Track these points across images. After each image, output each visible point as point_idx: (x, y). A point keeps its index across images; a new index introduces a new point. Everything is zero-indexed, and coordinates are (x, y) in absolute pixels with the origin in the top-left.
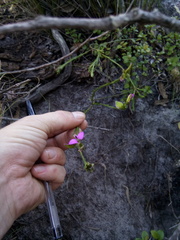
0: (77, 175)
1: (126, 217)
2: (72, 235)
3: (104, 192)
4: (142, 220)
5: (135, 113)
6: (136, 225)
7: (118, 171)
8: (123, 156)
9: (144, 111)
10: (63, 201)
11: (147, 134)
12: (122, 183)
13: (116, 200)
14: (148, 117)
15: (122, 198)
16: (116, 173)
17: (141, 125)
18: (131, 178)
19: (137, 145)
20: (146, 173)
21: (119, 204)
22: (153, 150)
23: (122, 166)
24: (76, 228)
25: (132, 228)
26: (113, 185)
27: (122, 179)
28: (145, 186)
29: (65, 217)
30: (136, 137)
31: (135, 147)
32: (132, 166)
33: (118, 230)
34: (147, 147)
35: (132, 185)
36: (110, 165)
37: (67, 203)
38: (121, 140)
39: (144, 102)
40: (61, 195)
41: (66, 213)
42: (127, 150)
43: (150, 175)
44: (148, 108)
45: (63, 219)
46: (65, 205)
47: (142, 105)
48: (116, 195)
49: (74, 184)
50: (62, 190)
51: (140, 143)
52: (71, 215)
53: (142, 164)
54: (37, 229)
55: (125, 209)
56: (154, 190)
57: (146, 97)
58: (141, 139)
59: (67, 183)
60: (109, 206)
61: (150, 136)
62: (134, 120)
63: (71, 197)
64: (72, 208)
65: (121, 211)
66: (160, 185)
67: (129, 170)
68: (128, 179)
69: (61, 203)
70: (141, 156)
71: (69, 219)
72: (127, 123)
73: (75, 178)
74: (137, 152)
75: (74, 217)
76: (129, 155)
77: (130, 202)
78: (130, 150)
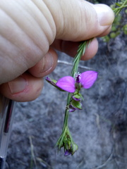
0: (55, 104)
1: (95, 138)
2: (49, 153)
3: (78, 118)
4: (107, 141)
5: (112, 50)
6: (102, 145)
7: (92, 101)
8: (97, 89)
9: (120, 50)
10: (43, 126)
11: (120, 71)
12: (94, 111)
13: (87, 125)
14: (123, 55)
15: (93, 123)
16: (90, 103)
17: (115, 62)
18: (102, 107)
19: (110, 80)
20: (114, 104)
21: (90, 128)
22: (124, 85)
23: (95, 97)
24: (53, 147)
25: (99, 147)
26: (86, 113)
27: (94, 108)
28: (112, 114)
29: (44, 139)
30: (110, 73)
31: (108, 82)
32: (104, 98)
33: (87, 148)
34: (119, 82)
35: (102, 113)
36: (86, 96)
37: (46, 127)
39: (121, 41)
40: (41, 121)
41: (45, 136)
42: (101, 84)
43: (118, 106)
44: (125, 47)
45: (42, 141)
46: (44, 129)
47: (119, 44)
48: (88, 121)
49: (53, 112)
50: (42, 117)
51: (113, 79)
52: (49, 138)
53: (112, 96)
54: (18, 150)
55: (94, 132)
56: (119, 117)
57: (123, 36)
58: (114, 75)
59: (47, 111)
60: (81, 129)
61: (122, 73)
62: (110, 57)
63: (50, 122)
64: (50, 132)
65: (91, 134)
66: (125, 115)
67: (101, 101)
68: (99, 108)
69: (41, 128)
70: (112, 89)
71: (47, 140)
72: (104, 60)
73: (54, 106)
74: (110, 86)
75: (51, 138)
76: (102, 88)
77: (99, 127)
78: (103, 85)
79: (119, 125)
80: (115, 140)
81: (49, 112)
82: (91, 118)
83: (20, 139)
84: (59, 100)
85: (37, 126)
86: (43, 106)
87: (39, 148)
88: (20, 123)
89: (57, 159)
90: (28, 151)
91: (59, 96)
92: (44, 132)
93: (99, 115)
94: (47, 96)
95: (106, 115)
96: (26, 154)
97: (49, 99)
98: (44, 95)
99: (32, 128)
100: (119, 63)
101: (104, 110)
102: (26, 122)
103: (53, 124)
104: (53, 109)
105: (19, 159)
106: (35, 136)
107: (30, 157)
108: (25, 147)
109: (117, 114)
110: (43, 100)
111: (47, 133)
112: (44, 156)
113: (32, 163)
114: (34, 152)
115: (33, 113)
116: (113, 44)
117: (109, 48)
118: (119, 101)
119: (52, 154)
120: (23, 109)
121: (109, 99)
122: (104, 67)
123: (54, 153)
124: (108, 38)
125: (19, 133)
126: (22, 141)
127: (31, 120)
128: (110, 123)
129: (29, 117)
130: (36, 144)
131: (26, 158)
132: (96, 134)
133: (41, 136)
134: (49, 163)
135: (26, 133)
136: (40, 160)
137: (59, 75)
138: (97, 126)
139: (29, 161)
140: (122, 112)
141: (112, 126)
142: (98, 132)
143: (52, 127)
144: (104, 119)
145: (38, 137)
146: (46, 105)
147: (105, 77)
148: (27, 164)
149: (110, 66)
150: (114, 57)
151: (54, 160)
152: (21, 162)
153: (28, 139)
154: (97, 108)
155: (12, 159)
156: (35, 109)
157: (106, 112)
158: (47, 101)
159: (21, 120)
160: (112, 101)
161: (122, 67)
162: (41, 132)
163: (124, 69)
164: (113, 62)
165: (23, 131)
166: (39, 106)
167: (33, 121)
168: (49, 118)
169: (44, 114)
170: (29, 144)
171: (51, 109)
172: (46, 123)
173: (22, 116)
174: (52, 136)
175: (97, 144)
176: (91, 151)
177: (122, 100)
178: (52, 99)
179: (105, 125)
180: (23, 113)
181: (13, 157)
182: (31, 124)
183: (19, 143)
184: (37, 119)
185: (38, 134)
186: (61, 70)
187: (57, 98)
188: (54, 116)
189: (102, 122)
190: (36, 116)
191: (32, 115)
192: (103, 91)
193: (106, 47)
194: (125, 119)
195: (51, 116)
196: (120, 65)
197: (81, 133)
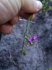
0: (21, 39)
1: (36, 54)
2: (18, 59)
4: (41, 55)
5: (44, 17)
6: (39, 57)
8: (38, 34)
9: (47, 17)
10: (15, 48)
11: (47, 26)
12: (36, 43)
13: (33, 48)
14: (48, 20)
15: (36, 48)
17: (45, 23)
18: (39, 41)
20: (44, 40)
22: (48, 32)
24: (19, 57)
25: (38, 57)
27: (36, 41)
29: (16, 53)
30: (43, 27)
31: (42, 31)
32: (40, 37)
34: (47, 31)
35: (39, 44)
37: (17, 48)
38: (37, 28)
39: (48, 14)
40: (15, 46)
41: (16, 52)
42: (39, 31)
43: (46, 41)
44: (49, 16)
45: (15, 54)
46: (16, 49)
47: (47, 15)
48: (34, 47)
49: (19, 43)
50: (15, 44)
51: (44, 29)
52: (18, 53)
53: (44, 37)
54: (5, 58)
55: (36, 51)
56: (46, 45)
57: (49, 12)
58: (45, 28)
59: (17, 42)
60: (31, 50)
61: (48, 27)
62: (43, 20)
63: (18, 47)
64: (18, 51)
65: (35, 52)
66: (49, 44)
67: (39, 38)
68: (38, 41)
69: (14, 49)
70: (44, 34)
71: (17, 54)
72: (40, 22)
73: (20, 40)
74: (43, 33)
75: (19, 53)
76: (40, 33)
77: (38, 49)
78: (40, 32)
79: (46, 49)
80: (44, 55)
81: (18, 43)
83: (6, 53)
85: (13, 48)
86: (15, 40)
87: (14, 57)
88: (6, 47)
89: (21, 62)
90: (9, 58)
91: (22, 36)
92: (16, 50)
93: (38, 44)
94: (17, 36)
95: (41, 44)
97: (18, 37)
99: (11, 49)
100: (47, 23)
101: (40, 42)
102: (8, 46)
103: (19, 48)
105: (5, 61)
106: (12, 52)
107: (10, 61)
108: (8, 57)
109: (45, 44)
110: (15, 38)
111: (17, 51)
112: (16, 60)
115: (11, 43)
116: (44, 15)
117: (43, 16)
118: (46, 39)
119: (19, 60)
120: (7, 41)
122: (41, 24)
123: (20, 59)
124: (42, 12)
125: (5, 51)
126: (7, 54)
127: (10, 45)
128: (42, 48)
129: (9, 44)
130: (12, 56)
131: (8, 61)
132: (37, 52)
133: (14, 52)
134: (18, 63)
135: (8, 51)
136: (14, 62)
138: (37, 49)
139: (9, 63)
140: (47, 43)
141: (43, 49)
142: (38, 51)
143: (19, 49)
144: (40, 46)
145: (13, 53)
146: (17, 40)
147: (41, 29)
148: (9, 64)
149: (43, 24)
150: (45, 20)
151: (20, 62)
153: (9, 53)
154: (37, 41)
155: (2, 61)
156: (12, 41)
157: (41, 43)
158: (17, 38)
159: (6, 45)
160: (43, 39)
162: (15, 51)
163: (48, 26)
164: (44, 22)
165: (7, 50)
167: (11, 46)
168: (18, 45)
169: (16, 43)
170: (9, 55)
171: (19, 41)
172: (17, 47)
174: (19, 52)
175: (37, 56)
176: (35, 59)
177: (48, 38)
178: (19, 37)
179: (41, 49)
180: (7, 42)
181: (3, 61)
182: (10, 47)
184: (13, 45)
185: (13, 51)
187: (21, 37)
188: (20, 44)
189: (39, 47)
190: (13, 44)
191: (11, 44)
192: (40, 34)
193: (42, 16)
194: (49, 46)
195: (19, 44)
196: (47, 24)
197: (31, 52)
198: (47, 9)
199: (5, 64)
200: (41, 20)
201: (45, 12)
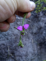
0: (18, 35)
1: (31, 48)
2: (15, 52)
3: (26, 40)
4: (36, 49)
5: (39, 17)
6: (34, 50)
7: (31, 34)
8: (33, 30)
9: (42, 17)
10: (13, 43)
11: (41, 24)
12: (31, 38)
13: (29, 43)
14: (43, 19)
15: (31, 42)
16: (30, 35)
18: (34, 37)
19: (38, 27)
20: (39, 36)
21: (30, 44)
22: (42, 29)
23: (32, 33)
24: (16, 50)
25: (33, 51)
26: (29, 39)
27: (31, 37)
28: (38, 39)
29: (13, 47)
30: (38, 25)
31: (37, 28)
32: (35, 34)
33: (29, 51)
34: (41, 28)
35: (34, 39)
36: (29, 33)
37: (14, 43)
38: (33, 25)
39: (42, 13)
40: (12, 41)
41: (13, 46)
42: (34, 28)
44: (43, 16)
45: (12, 48)
46: (13, 44)
47: (41, 14)
48: (29, 42)
49: (17, 38)
50: (13, 39)
51: (39, 27)
52: (15, 47)
53: (38, 33)
54: (3, 51)
55: (31, 46)
56: (40, 41)
57: (43, 12)
58: (39, 26)
59: (14, 37)
60: (27, 44)
61: (42, 25)
62: (38, 19)
63: (15, 41)
64: (15, 45)
65: (30, 46)
66: (42, 40)
67: (34, 35)
68: (33, 37)
69: (12, 43)
70: (38, 31)
71: (14, 48)
72: (36, 20)
73: (17, 36)
74: (37, 29)
75: (16, 47)
76: (35, 30)
77: (33, 44)
78: (35, 29)
79: (40, 43)
80: (38, 49)
81: (15, 38)
82: (30, 41)
83: (4, 47)
84: (19, 33)
86: (13, 36)
87: (11, 51)
88: (5, 41)
90: (7, 51)
92: (13, 45)
93: (33, 39)
94: (15, 32)
95: (35, 40)
96: (6, 53)
97: (15, 33)
98: (14, 31)
99: (9, 43)
101: (35, 38)
102: (7, 41)
103: (17, 42)
104: (17, 37)
105: (4, 54)
106: (10, 46)
107: (8, 54)
108: (6, 50)
109: (39, 39)
110: (13, 33)
111: (14, 45)
112: (13, 53)
113: (8, 56)
114: (9, 52)
115: (9, 38)
116: (39, 14)
117: (38, 16)
118: (40, 35)
119: (16, 53)
120: (6, 36)
121: (37, 34)
122: (36, 22)
123: (16, 52)
124: (37, 12)
125: (4, 45)
126: (5, 48)
127: (8, 40)
128: (37, 43)
130: (10, 49)
131: (6, 54)
132: (32, 46)
133: (12, 46)
134: (15, 56)
135: (6, 45)
136: (11, 55)
137: (19, 24)
138: (32, 44)
139: (7, 55)
140: (41, 39)
141: (37, 44)
142: (33, 45)
144: (35, 41)
145: (11, 47)
146: (14, 35)
147: (36, 26)
148: (7, 56)
149: (38, 22)
150: (39, 19)
151: (17, 55)
152: (4, 55)
153: (7, 47)
154: (32, 37)
155: (1, 54)
156: (10, 36)
158: (14, 34)
159: (5, 40)
160: (38, 35)
161: (42, 23)
162: (12, 45)
163: (42, 24)
164: (39, 21)
165: (5, 44)
166: (12, 35)
168: (15, 40)
169: (14, 38)
170: (7, 49)
171: (16, 37)
172: (14, 42)
173: (5, 39)
174: (16, 46)
175: (32, 50)
176: (30, 52)
177: (41, 35)
178: (16, 33)
179: (35, 43)
182: (8, 42)
183: (4, 49)
184: (11, 40)
185: (11, 45)
186: (20, 23)
187: (18, 33)
188: (17, 39)
189: (34, 42)
190: (11, 39)
191: (9, 39)
192: (35, 31)
193: (37, 15)
194: (42, 41)
195: (16, 39)
196: (41, 22)
198: (41, 10)
199: (3, 56)
200: (36, 19)
201: (39, 12)
